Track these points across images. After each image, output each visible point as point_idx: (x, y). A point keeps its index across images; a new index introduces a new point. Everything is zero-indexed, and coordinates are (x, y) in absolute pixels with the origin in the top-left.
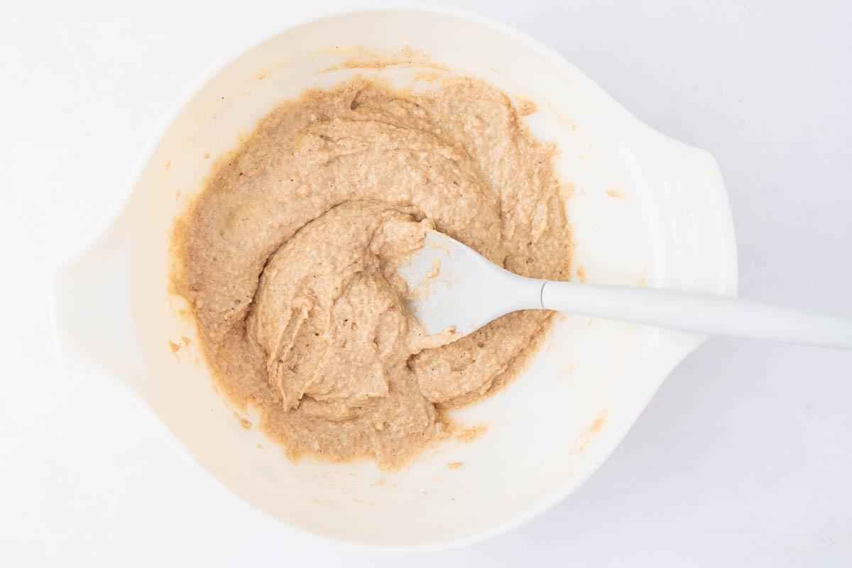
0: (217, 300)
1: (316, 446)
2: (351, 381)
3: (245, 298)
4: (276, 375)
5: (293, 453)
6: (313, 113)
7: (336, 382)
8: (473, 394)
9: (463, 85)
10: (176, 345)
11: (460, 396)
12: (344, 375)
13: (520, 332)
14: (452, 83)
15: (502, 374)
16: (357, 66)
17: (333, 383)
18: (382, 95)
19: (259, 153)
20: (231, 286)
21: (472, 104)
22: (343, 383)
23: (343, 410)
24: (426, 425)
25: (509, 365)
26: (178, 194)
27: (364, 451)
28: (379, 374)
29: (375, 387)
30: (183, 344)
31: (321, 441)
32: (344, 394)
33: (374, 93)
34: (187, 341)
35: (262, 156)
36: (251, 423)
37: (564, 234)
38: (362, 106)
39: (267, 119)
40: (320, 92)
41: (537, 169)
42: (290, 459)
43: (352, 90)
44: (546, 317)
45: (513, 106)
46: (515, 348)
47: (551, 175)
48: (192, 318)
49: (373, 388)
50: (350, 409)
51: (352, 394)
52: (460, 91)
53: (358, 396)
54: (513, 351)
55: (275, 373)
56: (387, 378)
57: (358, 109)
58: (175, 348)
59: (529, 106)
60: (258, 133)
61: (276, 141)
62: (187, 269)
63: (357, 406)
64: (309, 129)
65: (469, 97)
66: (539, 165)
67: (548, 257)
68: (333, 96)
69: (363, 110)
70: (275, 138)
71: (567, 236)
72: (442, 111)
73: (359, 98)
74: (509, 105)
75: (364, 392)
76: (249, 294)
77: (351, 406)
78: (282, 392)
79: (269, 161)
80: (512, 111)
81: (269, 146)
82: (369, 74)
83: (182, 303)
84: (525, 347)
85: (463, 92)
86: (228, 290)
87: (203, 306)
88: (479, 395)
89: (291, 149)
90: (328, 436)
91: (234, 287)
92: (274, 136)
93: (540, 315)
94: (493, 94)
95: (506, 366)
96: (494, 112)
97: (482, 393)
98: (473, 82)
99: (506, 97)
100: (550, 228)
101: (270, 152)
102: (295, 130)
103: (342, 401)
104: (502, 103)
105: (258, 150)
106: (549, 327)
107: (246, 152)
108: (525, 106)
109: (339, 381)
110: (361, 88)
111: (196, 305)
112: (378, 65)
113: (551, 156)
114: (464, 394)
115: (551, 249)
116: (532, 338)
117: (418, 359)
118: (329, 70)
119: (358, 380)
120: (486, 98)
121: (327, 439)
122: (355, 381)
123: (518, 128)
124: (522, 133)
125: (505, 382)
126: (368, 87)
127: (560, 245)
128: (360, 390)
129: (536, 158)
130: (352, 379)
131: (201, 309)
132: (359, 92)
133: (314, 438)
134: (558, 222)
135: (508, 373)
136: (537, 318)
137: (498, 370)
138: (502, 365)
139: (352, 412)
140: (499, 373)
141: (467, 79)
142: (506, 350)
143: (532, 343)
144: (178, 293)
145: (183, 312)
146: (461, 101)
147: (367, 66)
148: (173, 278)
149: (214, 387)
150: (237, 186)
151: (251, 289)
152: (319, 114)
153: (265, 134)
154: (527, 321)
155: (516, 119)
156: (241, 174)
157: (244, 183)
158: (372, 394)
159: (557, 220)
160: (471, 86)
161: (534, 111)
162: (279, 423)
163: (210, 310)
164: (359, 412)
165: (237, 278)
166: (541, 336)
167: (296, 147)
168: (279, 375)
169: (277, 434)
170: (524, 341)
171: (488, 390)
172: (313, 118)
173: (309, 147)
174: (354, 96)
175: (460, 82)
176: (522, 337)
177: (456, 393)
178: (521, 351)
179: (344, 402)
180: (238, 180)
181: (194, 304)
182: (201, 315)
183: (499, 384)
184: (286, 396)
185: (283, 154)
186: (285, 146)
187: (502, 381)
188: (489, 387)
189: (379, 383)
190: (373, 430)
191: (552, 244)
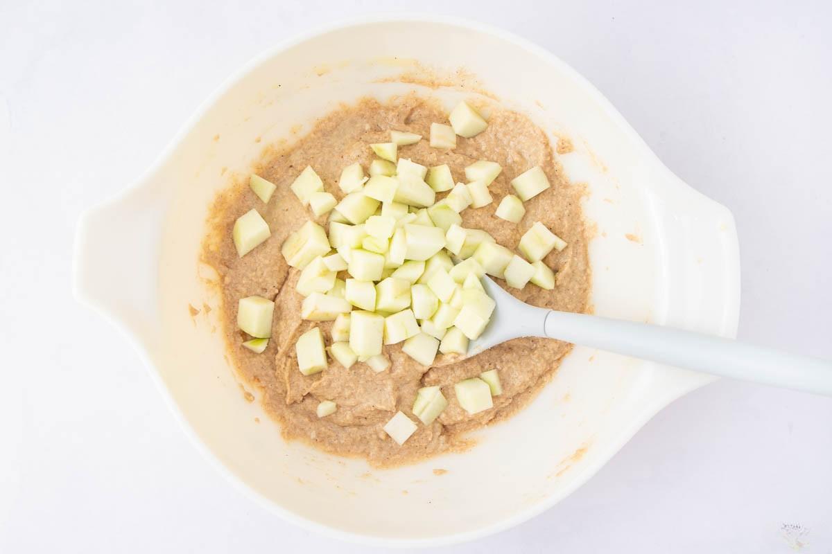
0: (244, 282)
1: (313, 435)
2: (358, 391)
3: (271, 287)
4: (284, 368)
5: (288, 433)
6: (368, 122)
7: (343, 390)
8: (475, 423)
9: (508, 118)
10: (196, 310)
11: (462, 422)
12: (352, 385)
13: (529, 369)
14: (499, 114)
15: (506, 407)
16: (413, 82)
17: (340, 390)
18: (435, 115)
19: (311, 151)
20: (259, 273)
21: (514, 139)
22: (349, 392)
23: (348, 417)
24: (430, 439)
25: (513, 399)
26: (224, 170)
27: (359, 451)
28: (389, 388)
29: (383, 400)
30: (203, 310)
31: (318, 434)
32: (351, 402)
33: (426, 112)
34: (208, 309)
35: (314, 154)
36: (254, 398)
37: (585, 278)
38: (416, 122)
39: (324, 121)
40: (376, 103)
41: (568, 211)
42: (284, 437)
43: (406, 106)
44: (557, 358)
45: (550, 145)
46: (522, 384)
47: (578, 218)
48: (218, 289)
49: (381, 400)
50: (355, 417)
51: (359, 403)
52: (504, 123)
53: (365, 405)
54: (520, 386)
55: (283, 366)
56: (396, 393)
57: (412, 125)
58: (194, 312)
59: (566, 144)
60: (314, 133)
61: (330, 143)
62: (223, 243)
63: (363, 415)
64: (362, 137)
65: (512, 131)
66: (569, 207)
67: (567, 300)
68: (387, 109)
69: (417, 127)
70: (329, 140)
71: (587, 280)
72: (488, 142)
73: (413, 116)
74: (547, 145)
75: (371, 403)
76: (276, 285)
77: (357, 415)
78: (288, 385)
79: (320, 160)
80: (549, 150)
81: (322, 147)
82: (424, 93)
83: (211, 273)
84: (532, 385)
85: (507, 125)
86: (256, 277)
87: (231, 283)
88: (481, 423)
89: (342, 152)
90: (327, 430)
91: (262, 274)
92: (328, 138)
93: (550, 356)
94: (535, 131)
95: (511, 400)
96: (533, 150)
97: (483, 423)
98: (518, 116)
99: (545, 136)
100: (573, 272)
101: (321, 151)
102: (348, 136)
103: (349, 408)
104: (541, 142)
105: (311, 148)
106: (558, 367)
107: (300, 148)
108: (563, 144)
109: (346, 390)
110: (414, 105)
111: (224, 280)
112: (433, 84)
113: (580, 196)
114: (467, 420)
115: (571, 293)
116: (540, 377)
117: (428, 377)
118: (386, 80)
119: (366, 390)
120: (527, 134)
121: (325, 433)
122: (362, 392)
123: (553, 168)
124: (557, 173)
125: (507, 415)
126: (421, 105)
127: (580, 289)
128: (367, 400)
129: (567, 199)
130: (361, 390)
131: (228, 285)
132: (412, 110)
133: (313, 427)
134: (581, 267)
135: (511, 407)
136: (548, 358)
137: (502, 403)
138: (507, 399)
139: (357, 420)
140: (503, 405)
141: (513, 113)
142: (513, 384)
143: (539, 382)
144: (208, 263)
145: (209, 282)
146: (505, 134)
147: (422, 83)
148: (206, 247)
149: (226, 357)
150: (285, 177)
151: (279, 280)
152: (373, 124)
153: (319, 134)
154: (537, 360)
155: (551, 159)
156: (291, 166)
157: (292, 176)
158: (379, 407)
159: (580, 264)
160: (516, 120)
161: (570, 150)
162: (280, 406)
163: (237, 291)
164: (363, 422)
165: (266, 266)
166: (549, 376)
167: (347, 151)
168: (287, 368)
169: (277, 413)
170: (531, 379)
171: (490, 421)
172: (367, 127)
173: (358, 153)
174: (408, 113)
175: (506, 114)
176: (530, 375)
177: (459, 418)
178: (528, 388)
179: (351, 410)
180: (287, 172)
181: (223, 278)
182: (227, 292)
183: (501, 416)
184: (291, 389)
185: (333, 155)
186: (336, 149)
187: (505, 413)
188: (491, 418)
189: (387, 396)
190: (374, 436)
191: (573, 288)
